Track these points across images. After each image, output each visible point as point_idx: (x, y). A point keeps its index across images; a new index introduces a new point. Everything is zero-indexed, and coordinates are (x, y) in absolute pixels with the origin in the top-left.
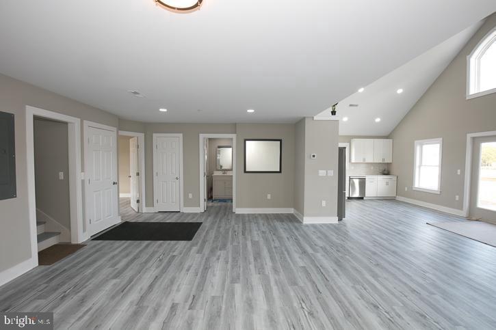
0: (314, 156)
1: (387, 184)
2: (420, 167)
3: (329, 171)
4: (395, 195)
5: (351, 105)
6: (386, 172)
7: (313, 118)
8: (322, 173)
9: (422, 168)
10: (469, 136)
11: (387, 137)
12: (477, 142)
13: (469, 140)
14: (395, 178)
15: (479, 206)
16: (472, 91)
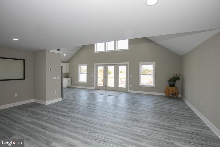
0: (50, 70)
1: (68, 81)
2: (80, 74)
3: (57, 77)
4: (71, 85)
6: (67, 77)
7: (50, 51)
8: (54, 78)
9: (81, 74)
10: (95, 64)
11: (67, 62)
12: (97, 66)
13: (95, 66)
14: (71, 79)
15: (98, 85)
16: (95, 51)
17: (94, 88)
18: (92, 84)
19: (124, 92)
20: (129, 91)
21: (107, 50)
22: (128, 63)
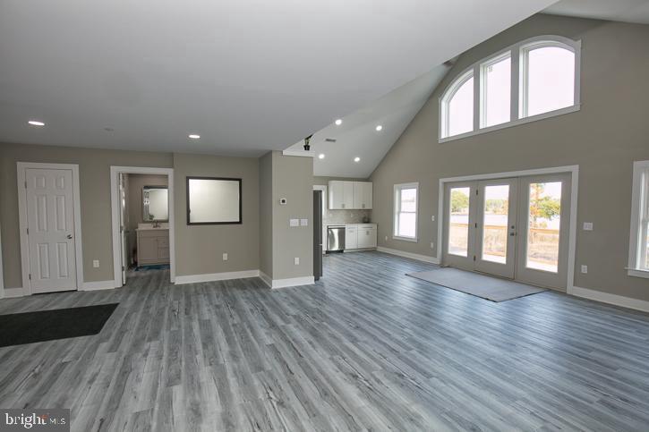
0: (283, 201)
1: (368, 233)
2: (399, 212)
3: (302, 220)
4: (375, 245)
5: (328, 140)
6: (366, 220)
7: (282, 152)
8: (294, 222)
9: (401, 215)
10: (441, 181)
11: (366, 180)
12: (447, 186)
13: (441, 185)
14: (375, 227)
15: (450, 252)
16: (443, 135)
17: (437, 261)
18: (432, 244)
19: (549, 290)
20: (571, 289)
21: (481, 127)
22: (575, 169)
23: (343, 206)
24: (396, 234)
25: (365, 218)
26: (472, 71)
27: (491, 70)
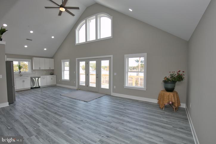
2: (64, 70)
4: (56, 84)
11: (52, 58)
14: (55, 76)
15: (80, 84)
16: (77, 42)
17: (76, 88)
18: (74, 82)
21: (88, 41)
22: (112, 56)
23: (40, 68)
24: (63, 79)
25: (51, 73)
26: (85, 21)
27: (91, 22)
